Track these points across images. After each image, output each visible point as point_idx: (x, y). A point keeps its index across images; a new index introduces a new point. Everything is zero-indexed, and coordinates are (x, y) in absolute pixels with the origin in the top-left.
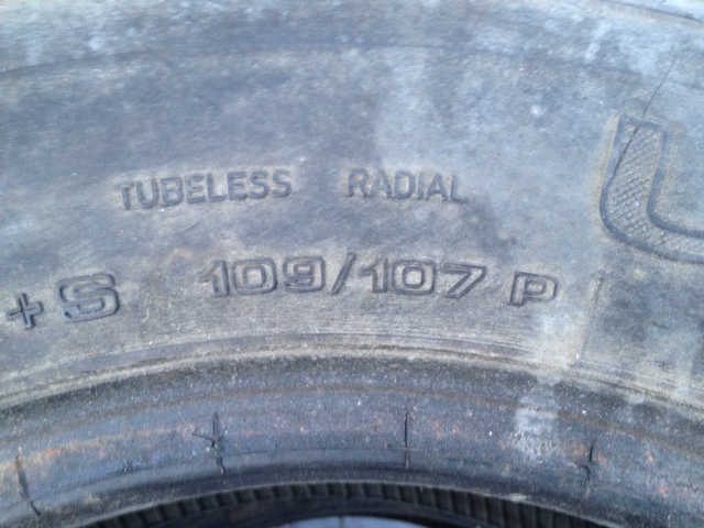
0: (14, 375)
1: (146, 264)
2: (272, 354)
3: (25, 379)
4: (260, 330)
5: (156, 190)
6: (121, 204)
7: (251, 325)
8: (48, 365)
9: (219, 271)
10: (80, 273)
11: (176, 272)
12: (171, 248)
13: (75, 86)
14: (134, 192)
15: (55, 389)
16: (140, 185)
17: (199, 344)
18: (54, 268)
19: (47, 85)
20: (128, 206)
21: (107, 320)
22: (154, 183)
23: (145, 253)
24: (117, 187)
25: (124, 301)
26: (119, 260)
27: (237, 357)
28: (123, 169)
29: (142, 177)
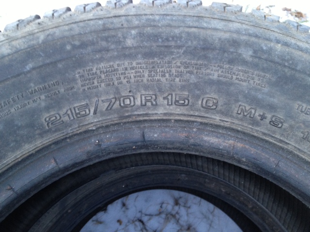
0: (251, 127)
1: (293, 123)
2: (304, 157)
3: (252, 129)
4: (305, 151)
5: (305, 109)
6: (297, 108)
7: (304, 148)
8: (258, 129)
9: (306, 134)
10: (279, 116)
11: (298, 128)
12: (300, 123)
13: (303, 79)
14: (301, 107)
15: (255, 134)
16: (303, 106)
17: (291, 145)
18: (275, 112)
19: (297, 75)
20: (298, 109)
21: (277, 128)
22: (306, 108)
23: (294, 120)
24: (298, 104)
25: (283, 127)
26: (288, 118)
27: (296, 152)
28: (302, 101)
29: (305, 105)
